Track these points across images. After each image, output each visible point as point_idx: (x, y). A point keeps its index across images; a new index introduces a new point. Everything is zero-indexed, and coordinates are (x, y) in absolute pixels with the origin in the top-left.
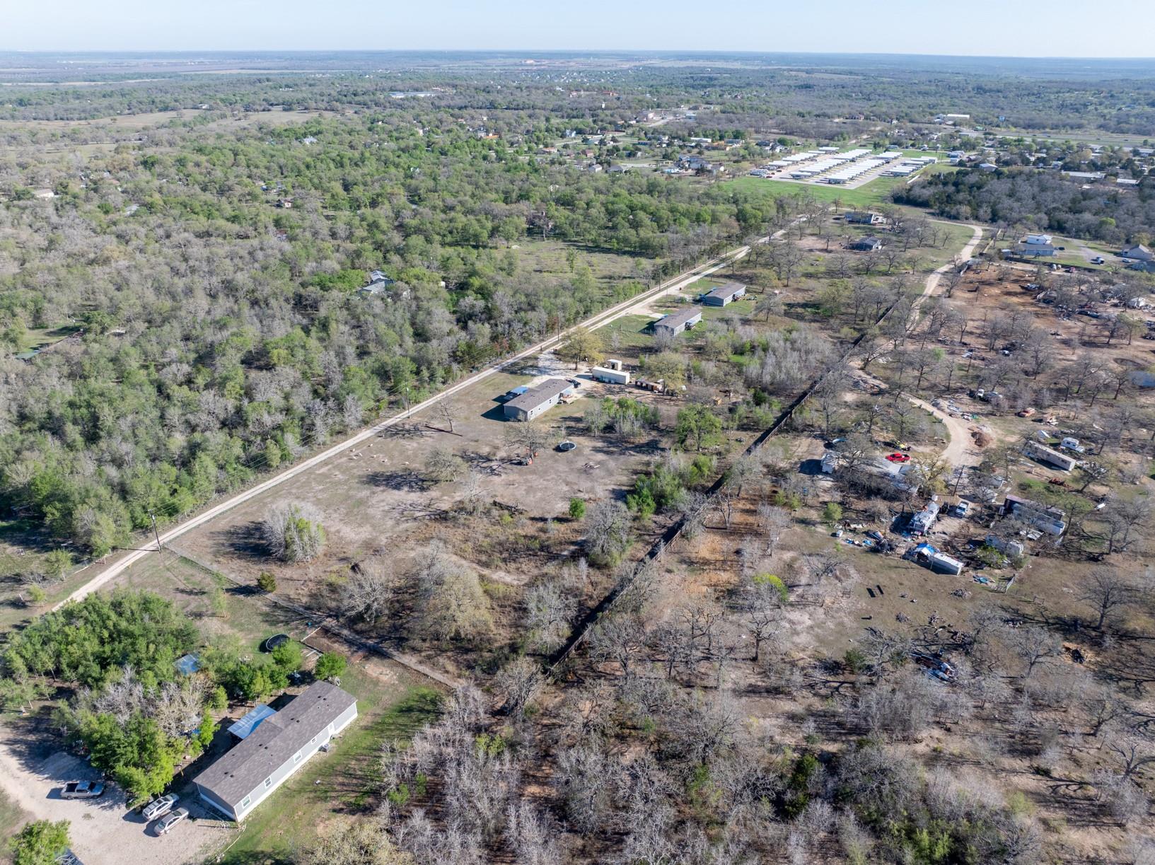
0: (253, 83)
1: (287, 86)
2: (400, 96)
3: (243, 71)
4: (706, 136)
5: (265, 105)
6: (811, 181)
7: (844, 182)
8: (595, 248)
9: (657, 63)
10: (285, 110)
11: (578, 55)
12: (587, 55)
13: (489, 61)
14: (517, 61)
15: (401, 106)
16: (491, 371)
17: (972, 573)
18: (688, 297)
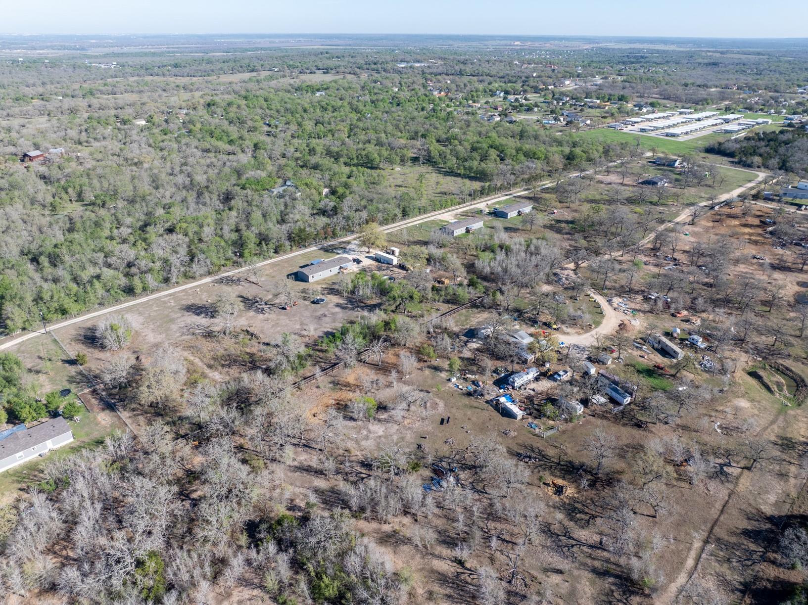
0: (316, 55)
1: (338, 57)
2: (403, 65)
3: (323, 47)
4: (598, 98)
5: (314, 69)
6: (653, 134)
7: (678, 135)
8: (451, 173)
9: (611, 45)
10: (324, 73)
11: (554, 38)
12: (561, 39)
13: (486, 42)
14: (508, 42)
15: (400, 72)
16: (315, 248)
17: (530, 420)
18: (487, 210)
